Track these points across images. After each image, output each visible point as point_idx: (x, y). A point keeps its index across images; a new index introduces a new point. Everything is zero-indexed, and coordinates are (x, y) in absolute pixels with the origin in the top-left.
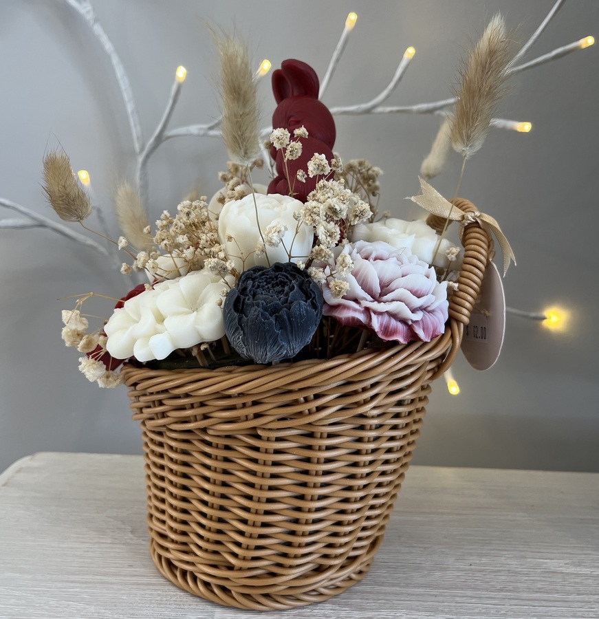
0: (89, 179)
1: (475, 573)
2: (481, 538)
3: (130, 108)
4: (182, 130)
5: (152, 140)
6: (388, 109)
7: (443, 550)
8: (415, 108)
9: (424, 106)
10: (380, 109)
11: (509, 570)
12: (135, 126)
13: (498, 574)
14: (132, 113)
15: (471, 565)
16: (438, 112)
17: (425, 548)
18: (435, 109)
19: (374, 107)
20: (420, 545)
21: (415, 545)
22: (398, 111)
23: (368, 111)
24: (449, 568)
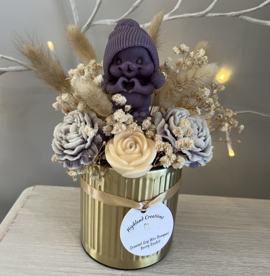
0: (53, 46)
1: (247, 268)
2: (248, 245)
3: (73, 6)
4: (101, 22)
5: (85, 26)
6: (214, 14)
7: (231, 253)
8: (229, 14)
9: (234, 13)
10: (210, 15)
11: (263, 266)
12: (76, 16)
13: (258, 269)
14: (74, 9)
15: (245, 263)
16: (241, 16)
17: (223, 251)
18: (240, 15)
19: (207, 13)
20: (220, 249)
21: (217, 249)
22: (219, 16)
23: (203, 16)
24: (234, 264)
